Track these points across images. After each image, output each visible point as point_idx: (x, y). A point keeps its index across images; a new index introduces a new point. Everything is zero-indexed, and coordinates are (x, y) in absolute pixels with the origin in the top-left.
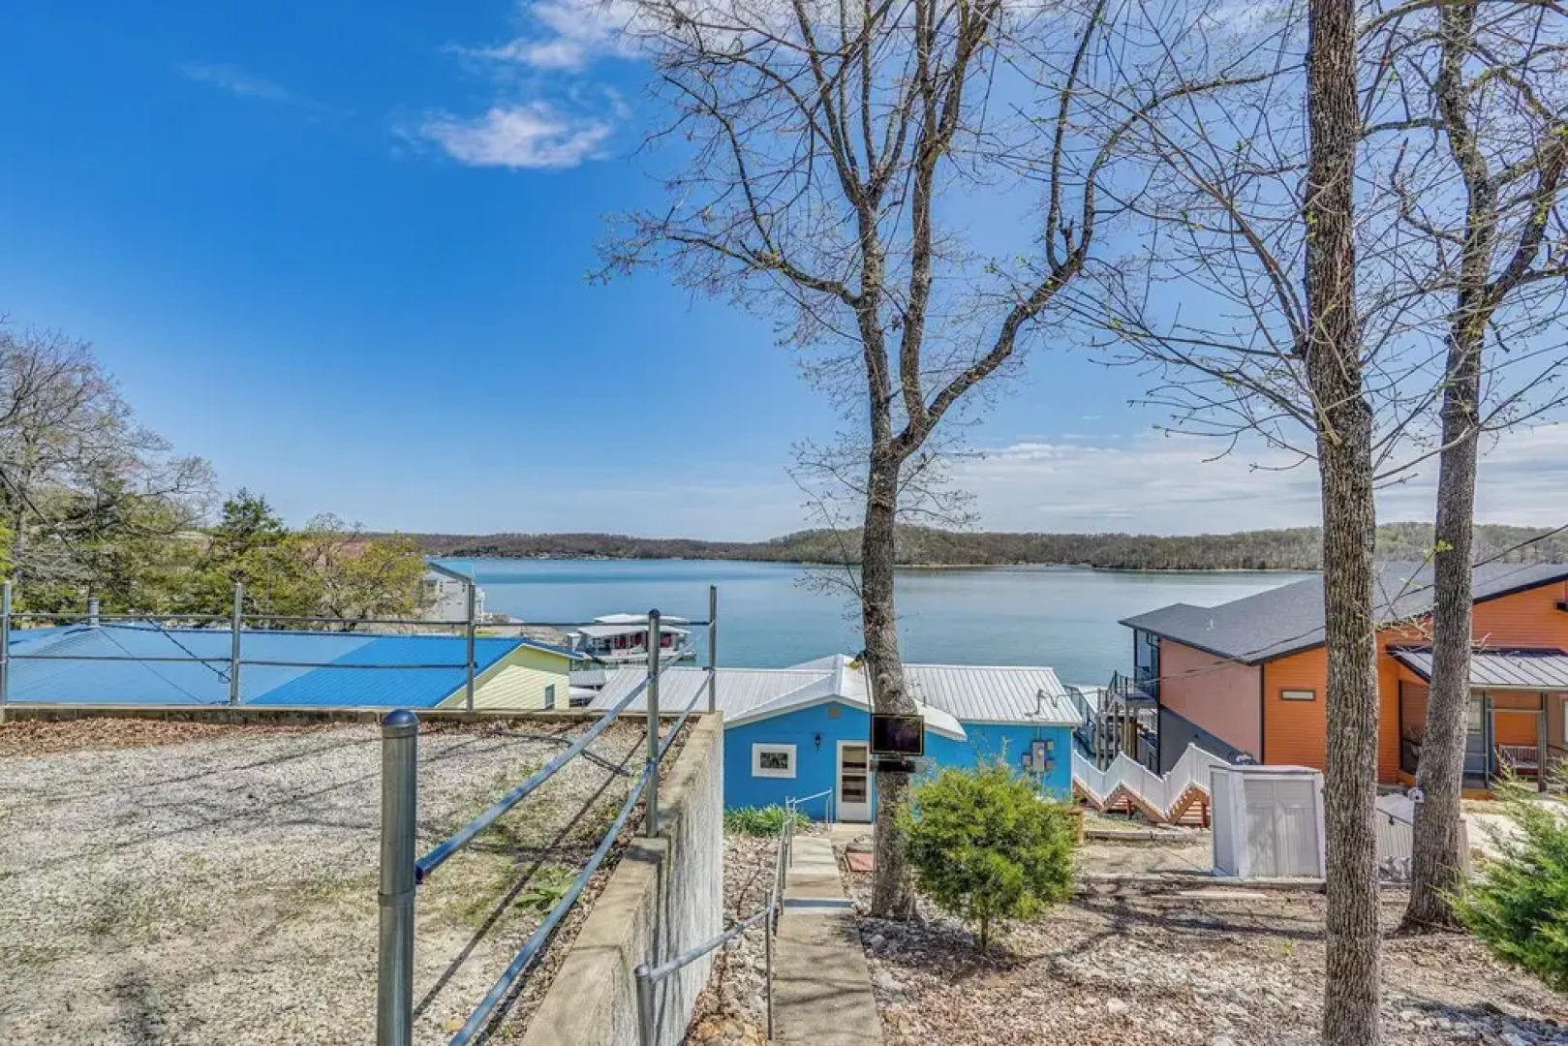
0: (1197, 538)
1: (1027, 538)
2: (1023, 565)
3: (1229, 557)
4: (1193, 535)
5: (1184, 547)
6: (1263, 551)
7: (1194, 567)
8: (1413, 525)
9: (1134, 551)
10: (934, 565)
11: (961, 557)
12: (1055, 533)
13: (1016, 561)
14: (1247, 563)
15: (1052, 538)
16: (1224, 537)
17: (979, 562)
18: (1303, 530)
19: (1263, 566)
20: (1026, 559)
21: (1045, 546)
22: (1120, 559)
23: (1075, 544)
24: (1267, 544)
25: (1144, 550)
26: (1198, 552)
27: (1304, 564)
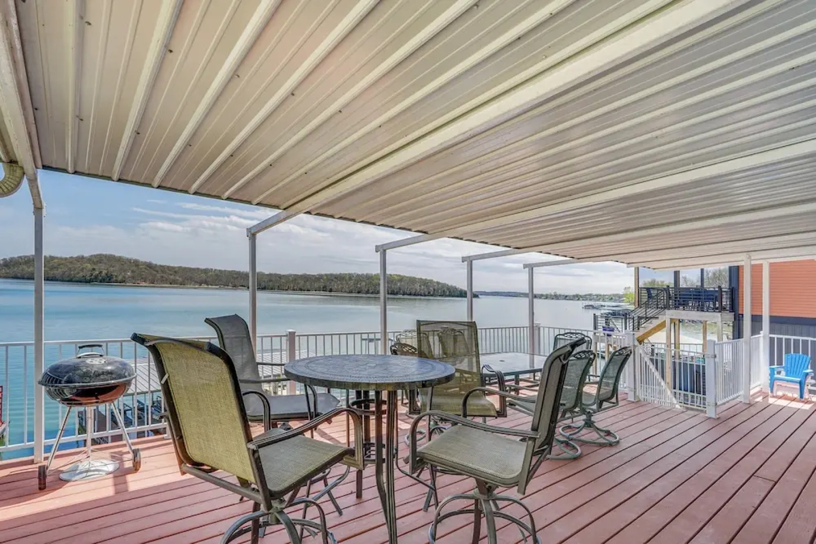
3: (316, 285)
6: (330, 283)
7: (301, 290)
9: (271, 281)
10: (143, 284)
11: (162, 280)
14: (324, 289)
16: (314, 276)
17: (177, 284)
19: (331, 291)
20: (207, 283)
24: (332, 280)
25: (276, 280)
26: (302, 282)
27: (347, 290)
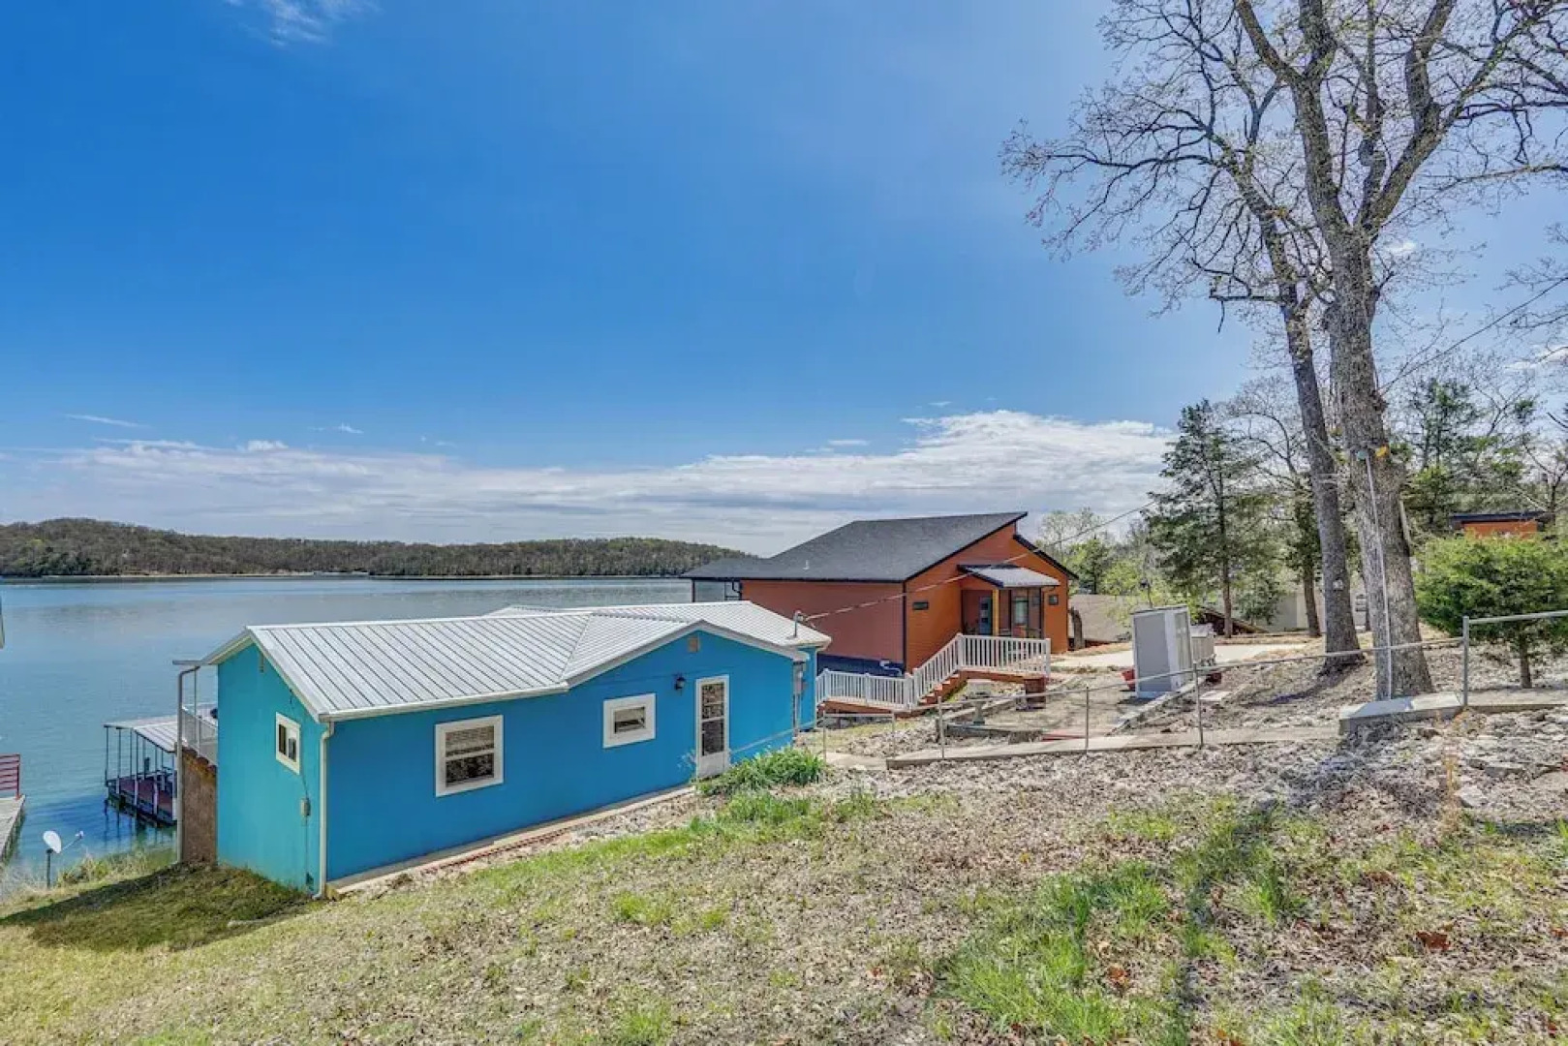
0: (473, 547)
1: (287, 544)
2: (282, 573)
3: (502, 564)
4: (470, 544)
5: (462, 555)
6: (528, 558)
8: (632, 539)
9: (413, 559)
10: (155, 575)
11: (196, 566)
12: (322, 539)
13: (275, 568)
14: (516, 570)
15: (317, 544)
18: (559, 541)
19: (529, 572)
20: (287, 567)
21: (311, 553)
22: (401, 566)
23: (346, 552)
24: (532, 553)
25: (425, 558)
26: (475, 559)
